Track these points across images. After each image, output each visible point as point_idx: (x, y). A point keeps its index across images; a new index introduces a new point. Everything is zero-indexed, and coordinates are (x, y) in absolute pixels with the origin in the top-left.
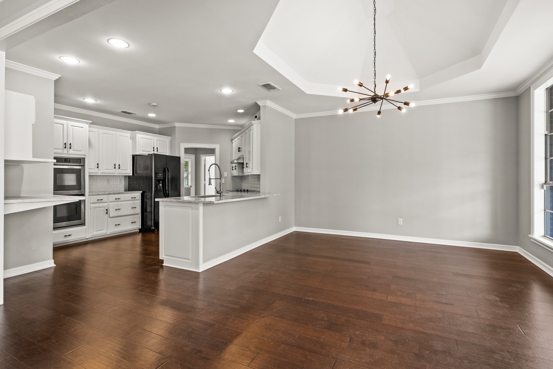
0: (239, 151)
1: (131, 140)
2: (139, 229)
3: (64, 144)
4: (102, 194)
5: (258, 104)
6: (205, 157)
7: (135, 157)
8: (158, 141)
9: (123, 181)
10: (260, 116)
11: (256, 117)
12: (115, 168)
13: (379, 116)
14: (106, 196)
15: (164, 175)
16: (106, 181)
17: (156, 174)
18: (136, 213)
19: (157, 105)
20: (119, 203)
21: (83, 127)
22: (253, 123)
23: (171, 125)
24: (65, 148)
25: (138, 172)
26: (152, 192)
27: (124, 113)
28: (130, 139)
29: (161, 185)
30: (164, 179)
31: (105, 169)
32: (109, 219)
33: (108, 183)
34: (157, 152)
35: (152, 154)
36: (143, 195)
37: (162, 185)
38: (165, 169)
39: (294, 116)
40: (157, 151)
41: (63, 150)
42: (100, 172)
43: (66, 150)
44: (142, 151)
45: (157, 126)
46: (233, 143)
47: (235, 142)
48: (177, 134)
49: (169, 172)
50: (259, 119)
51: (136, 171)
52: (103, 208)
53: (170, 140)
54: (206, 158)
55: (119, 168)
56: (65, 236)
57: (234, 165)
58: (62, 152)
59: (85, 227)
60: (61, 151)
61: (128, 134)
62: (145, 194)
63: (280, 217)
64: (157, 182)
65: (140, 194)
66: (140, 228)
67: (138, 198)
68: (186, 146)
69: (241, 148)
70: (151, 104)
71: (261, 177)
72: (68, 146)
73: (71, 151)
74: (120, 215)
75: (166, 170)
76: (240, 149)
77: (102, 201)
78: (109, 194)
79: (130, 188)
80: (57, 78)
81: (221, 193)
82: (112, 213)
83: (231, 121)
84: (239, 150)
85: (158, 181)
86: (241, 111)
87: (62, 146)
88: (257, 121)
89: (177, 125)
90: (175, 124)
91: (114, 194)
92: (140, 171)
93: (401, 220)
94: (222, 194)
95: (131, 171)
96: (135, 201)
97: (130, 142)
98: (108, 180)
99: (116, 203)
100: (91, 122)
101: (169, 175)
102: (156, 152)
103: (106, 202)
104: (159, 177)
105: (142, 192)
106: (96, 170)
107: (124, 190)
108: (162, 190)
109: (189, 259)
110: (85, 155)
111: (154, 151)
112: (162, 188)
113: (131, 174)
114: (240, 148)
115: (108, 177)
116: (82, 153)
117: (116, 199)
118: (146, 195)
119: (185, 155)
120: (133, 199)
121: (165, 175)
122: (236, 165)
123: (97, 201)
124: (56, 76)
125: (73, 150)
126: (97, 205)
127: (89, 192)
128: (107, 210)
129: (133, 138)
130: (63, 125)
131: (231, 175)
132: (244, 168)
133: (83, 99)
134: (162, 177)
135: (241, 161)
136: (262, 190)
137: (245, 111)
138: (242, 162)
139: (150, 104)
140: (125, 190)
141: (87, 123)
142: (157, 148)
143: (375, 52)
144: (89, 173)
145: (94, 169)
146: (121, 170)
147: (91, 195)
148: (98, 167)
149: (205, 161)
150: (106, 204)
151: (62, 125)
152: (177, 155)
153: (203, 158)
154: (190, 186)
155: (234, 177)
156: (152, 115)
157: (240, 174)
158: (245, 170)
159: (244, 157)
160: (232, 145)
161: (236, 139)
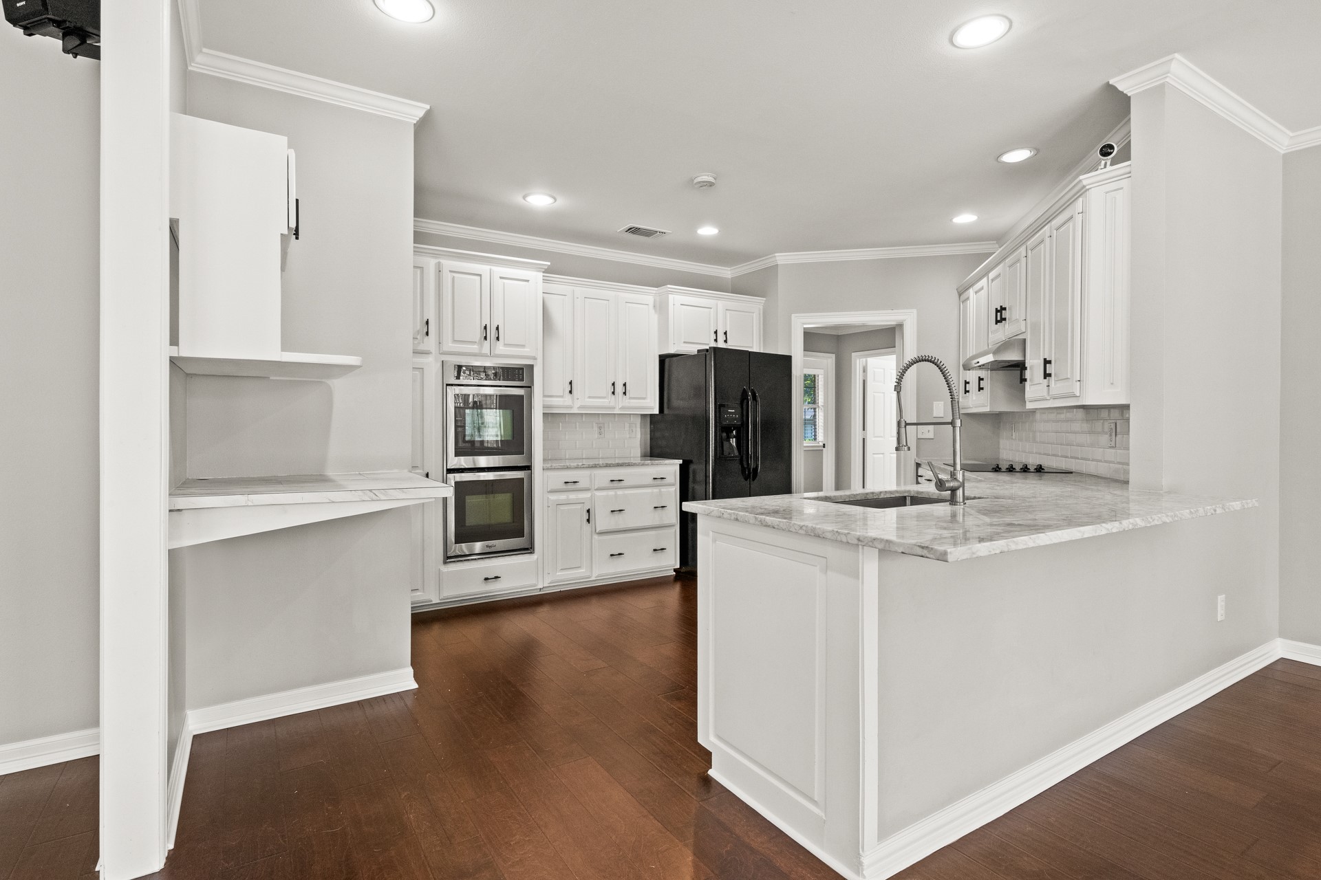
0: (997, 322)
1: (656, 311)
2: (675, 570)
3: (483, 327)
4: (577, 468)
5: (1120, 88)
6: (864, 359)
7: (667, 360)
8: (728, 312)
9: (639, 430)
10: (1130, 141)
11: (1106, 151)
12: (613, 393)
14: (587, 472)
15: (742, 413)
16: (596, 429)
17: (719, 408)
18: (666, 522)
19: (711, 179)
20: (620, 492)
21: (528, 281)
22: (1085, 183)
23: (768, 261)
24: (485, 338)
25: (676, 403)
26: (707, 462)
27: (633, 232)
28: (652, 311)
29: (733, 442)
30: (742, 424)
31: (590, 397)
32: (596, 537)
33: (602, 436)
34: (724, 343)
35: (707, 350)
36: (684, 471)
37: (737, 443)
38: (744, 393)
40: (726, 341)
41: (481, 346)
42: (578, 404)
43: (487, 343)
44: (684, 342)
45: (726, 273)
46: (968, 298)
47: (976, 293)
48: (783, 288)
49: (756, 401)
50: (1125, 155)
51: (669, 400)
52: (579, 506)
53: (761, 308)
54: (866, 361)
55: (625, 393)
56: (486, 579)
57: (972, 376)
58: (477, 351)
59: (534, 557)
60: (474, 348)
61: (647, 296)
62: (692, 467)
63: (1221, 599)
64: (722, 432)
65: (677, 468)
66: (678, 566)
67: (673, 481)
68: (809, 321)
69: (1010, 309)
70: (695, 181)
71: (1133, 415)
72: (492, 333)
73: (500, 348)
74: (622, 526)
75: (747, 396)
76: (1005, 314)
77: (577, 486)
78: (595, 466)
79: (655, 451)
80: (421, 114)
81: (957, 488)
82: (603, 520)
83: (966, 218)
84: (1000, 315)
85: (724, 430)
86: (1017, 156)
87: (477, 334)
88: (1109, 168)
89: (782, 258)
90: (777, 258)
91: (608, 466)
92: (680, 402)
94: (960, 493)
95: (655, 400)
96: (664, 489)
97: (654, 318)
98: (600, 428)
99: (611, 493)
100: (549, 263)
101: (756, 415)
102: (721, 344)
103: (587, 490)
104: (727, 419)
105: (681, 462)
106: (567, 400)
107: (639, 455)
108: (736, 457)
109: (814, 802)
110: (535, 359)
111: (716, 340)
112: (736, 453)
113: (656, 411)
114: (1005, 309)
115: (600, 419)
116: (526, 351)
117: (612, 481)
118: (694, 472)
119: (805, 356)
120: (659, 482)
121: (745, 413)
122: (982, 374)
123: (565, 487)
124: (417, 111)
125: (505, 345)
126: (563, 497)
127: (545, 460)
128: (588, 511)
129: (661, 308)
130: (480, 275)
132: (1027, 384)
133: (524, 198)
134: (735, 419)
135: (1014, 356)
137: (1038, 150)
138: (1019, 357)
139: (693, 179)
140: (644, 456)
141: (538, 268)
142: (725, 333)
144: (545, 407)
145: (562, 397)
146: (630, 398)
147: (548, 469)
148: (571, 392)
149: (865, 371)
150: (587, 495)
151: (479, 277)
152: (781, 351)
153: (859, 361)
154: (821, 444)
156: (708, 231)
157: (1003, 407)
158: (1035, 389)
159: (1024, 341)
160: (965, 308)
161: (984, 282)
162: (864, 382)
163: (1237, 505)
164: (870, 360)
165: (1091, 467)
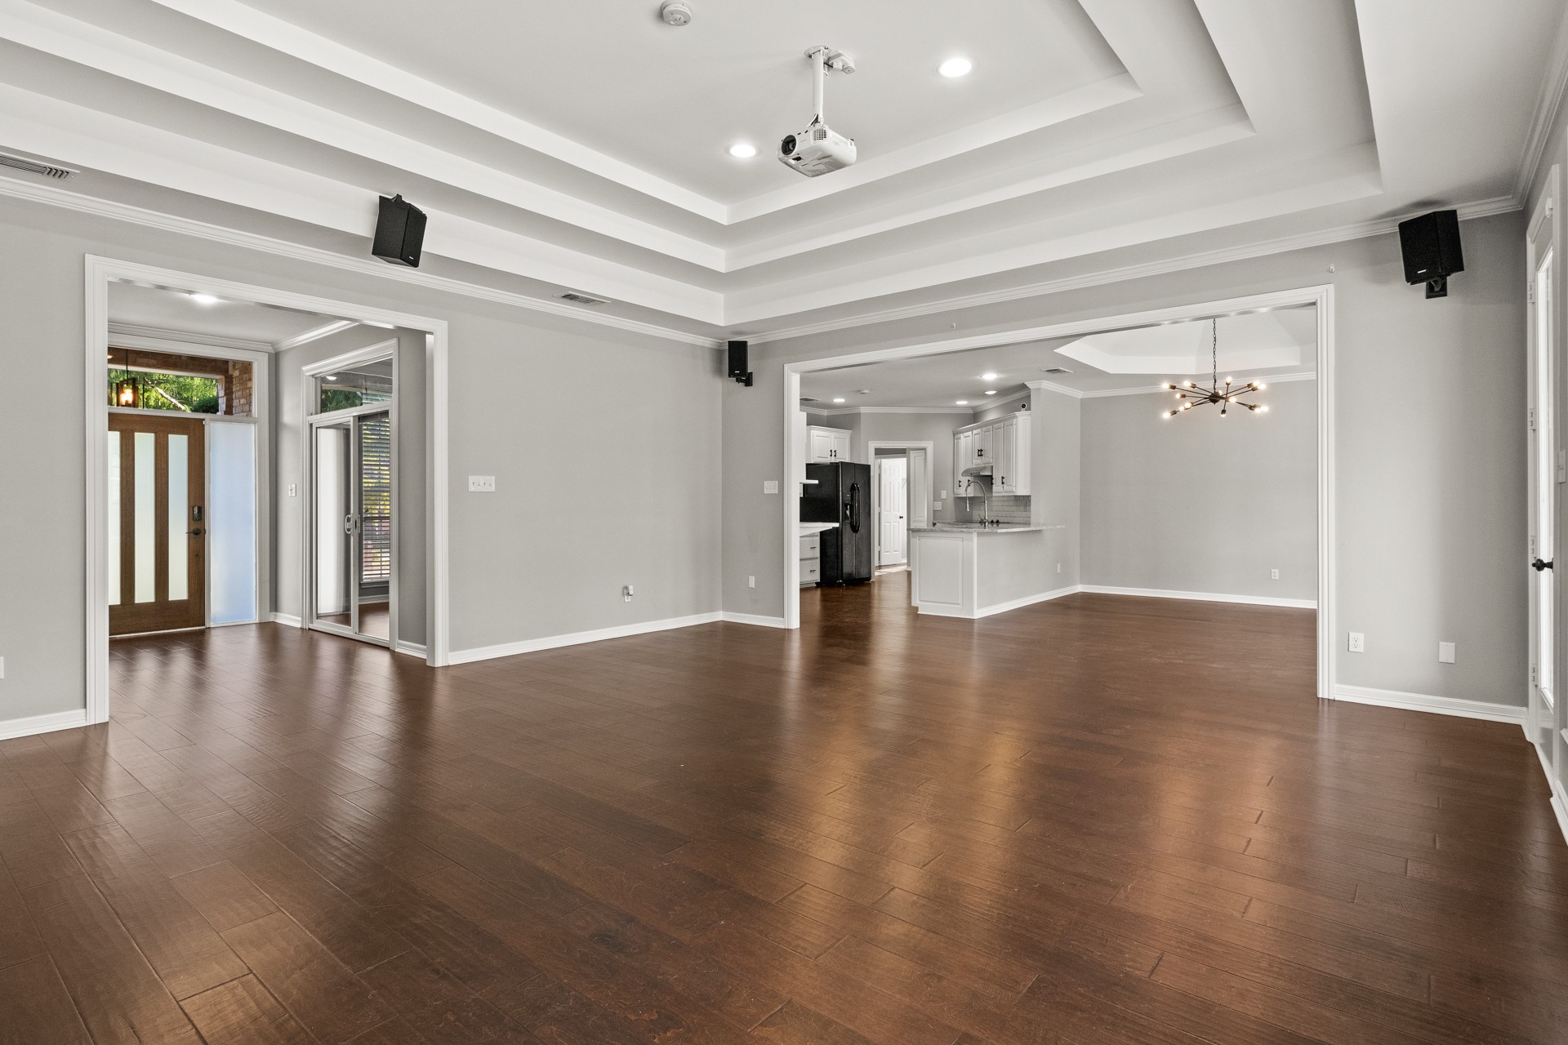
0: (978, 456)
2: (818, 583)
5: (1027, 385)
6: (880, 460)
7: (810, 466)
8: (837, 440)
10: (1031, 405)
11: (1023, 406)
13: (1224, 416)
18: (815, 556)
22: (1017, 414)
23: (854, 410)
29: (848, 512)
30: (852, 503)
35: (837, 464)
37: (850, 513)
38: (853, 486)
39: (1079, 394)
40: (836, 457)
44: (819, 458)
45: (825, 413)
46: (959, 438)
47: (966, 438)
48: (864, 425)
49: (859, 490)
50: (1029, 409)
53: (851, 436)
57: (964, 480)
64: (844, 507)
66: (819, 581)
68: (877, 445)
69: (986, 451)
71: (1032, 499)
75: (855, 487)
76: (983, 453)
83: (962, 403)
84: (980, 453)
85: (845, 505)
86: (989, 392)
88: (1024, 412)
89: (863, 410)
90: (861, 409)
93: (1277, 571)
104: (846, 500)
109: (958, 604)
111: (831, 456)
114: (983, 450)
131: (952, 496)
132: (993, 487)
134: (849, 500)
135: (986, 473)
136: (1033, 520)
138: (989, 474)
139: (859, 391)
142: (835, 452)
143: (1215, 338)
149: (880, 467)
152: (864, 462)
155: (960, 500)
156: (839, 400)
157: (979, 494)
158: (997, 488)
159: (992, 467)
160: (958, 443)
161: (970, 433)
162: (880, 475)
163: (1059, 527)
164: (883, 461)
165: (1017, 520)
